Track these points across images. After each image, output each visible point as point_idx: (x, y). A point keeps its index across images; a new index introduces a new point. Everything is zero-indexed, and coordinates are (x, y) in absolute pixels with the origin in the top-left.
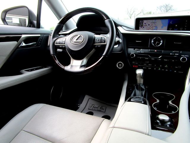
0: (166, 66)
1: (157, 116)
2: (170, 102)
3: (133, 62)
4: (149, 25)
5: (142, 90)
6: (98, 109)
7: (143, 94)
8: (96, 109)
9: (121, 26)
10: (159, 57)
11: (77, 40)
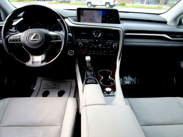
0: (105, 52)
1: (105, 89)
2: (109, 77)
3: (81, 50)
4: (88, 14)
5: (91, 71)
6: (52, 87)
7: (92, 74)
8: (50, 87)
9: (67, 18)
10: (100, 45)
11: (34, 38)
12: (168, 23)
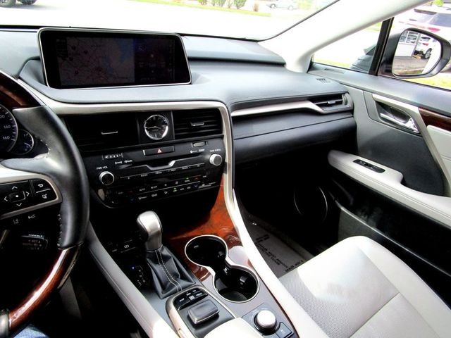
4: (86, 52)
12: (288, 67)
